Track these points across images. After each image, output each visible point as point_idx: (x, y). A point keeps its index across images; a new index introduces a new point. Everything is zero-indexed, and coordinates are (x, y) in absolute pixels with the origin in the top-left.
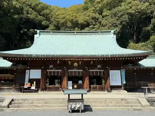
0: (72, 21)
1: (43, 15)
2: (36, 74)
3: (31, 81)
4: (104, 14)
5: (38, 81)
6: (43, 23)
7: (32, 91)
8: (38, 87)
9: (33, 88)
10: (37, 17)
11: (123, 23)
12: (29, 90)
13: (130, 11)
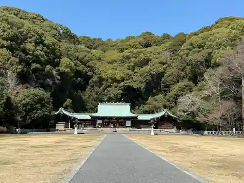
0: (111, 78)
1: (88, 67)
2: (100, 122)
3: (99, 124)
4: (135, 71)
5: (101, 124)
6: (89, 73)
7: (99, 128)
8: (101, 126)
9: (100, 126)
10: (84, 69)
11: (147, 81)
12: (98, 127)
13: (152, 72)
